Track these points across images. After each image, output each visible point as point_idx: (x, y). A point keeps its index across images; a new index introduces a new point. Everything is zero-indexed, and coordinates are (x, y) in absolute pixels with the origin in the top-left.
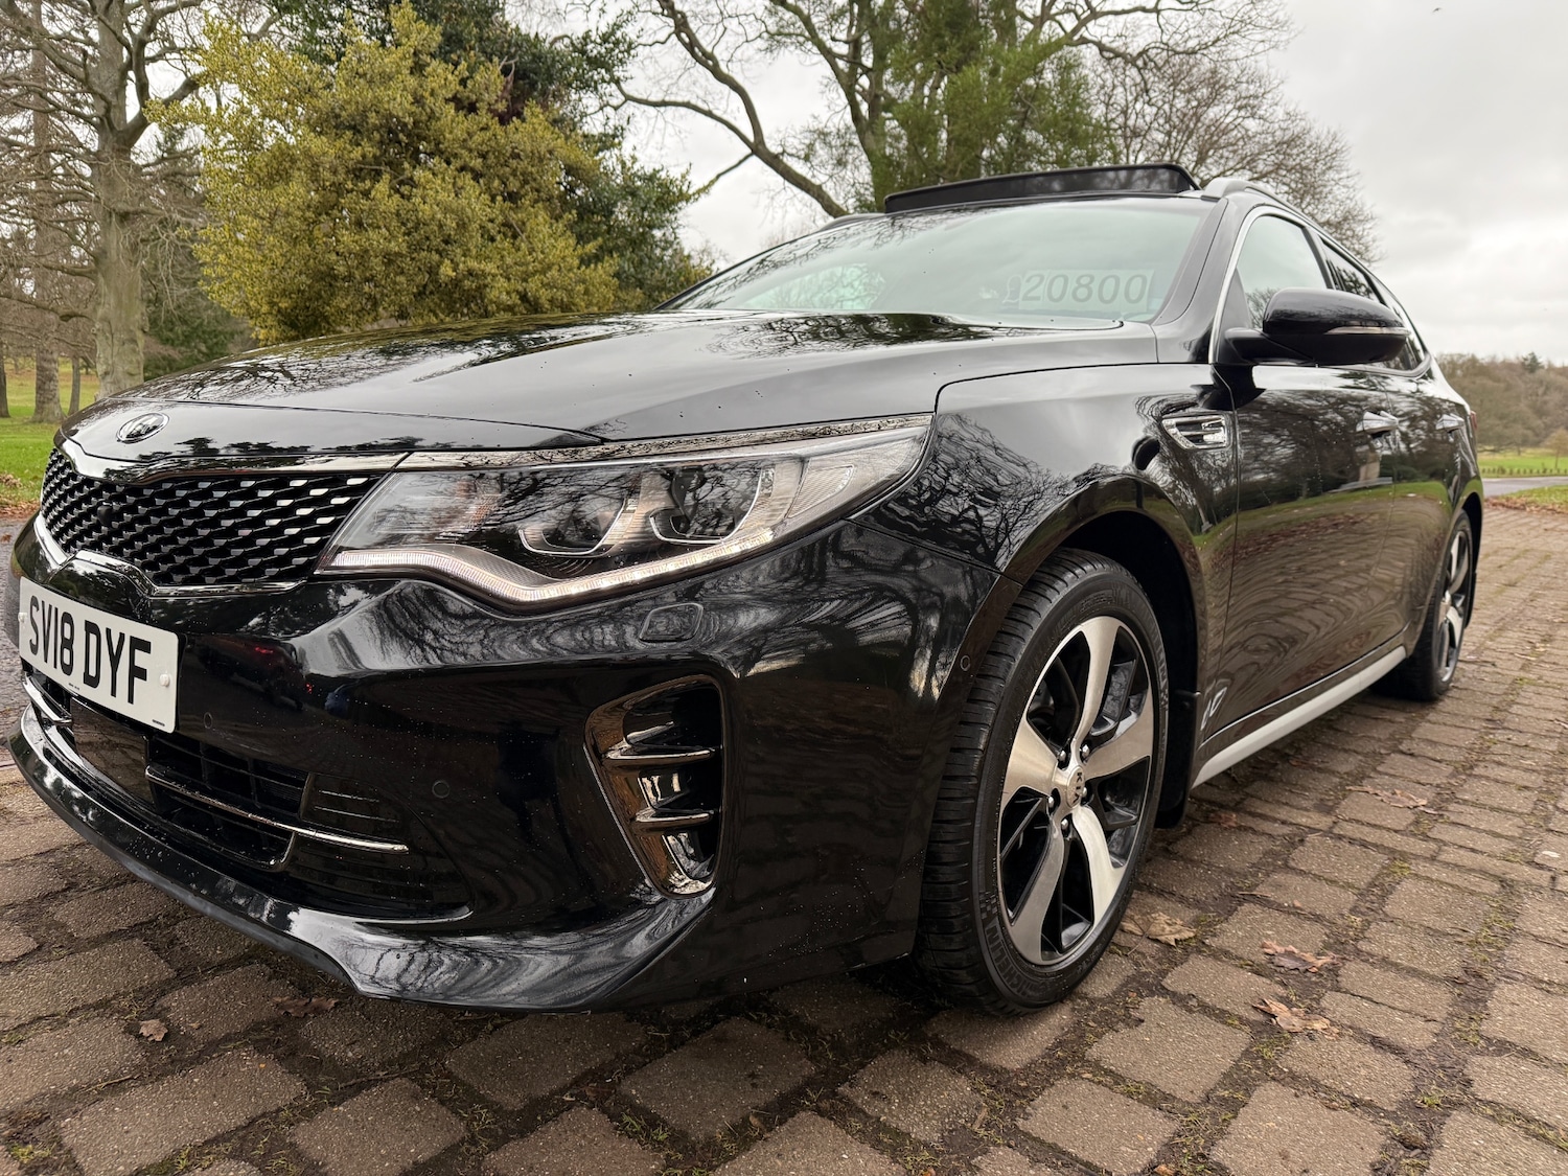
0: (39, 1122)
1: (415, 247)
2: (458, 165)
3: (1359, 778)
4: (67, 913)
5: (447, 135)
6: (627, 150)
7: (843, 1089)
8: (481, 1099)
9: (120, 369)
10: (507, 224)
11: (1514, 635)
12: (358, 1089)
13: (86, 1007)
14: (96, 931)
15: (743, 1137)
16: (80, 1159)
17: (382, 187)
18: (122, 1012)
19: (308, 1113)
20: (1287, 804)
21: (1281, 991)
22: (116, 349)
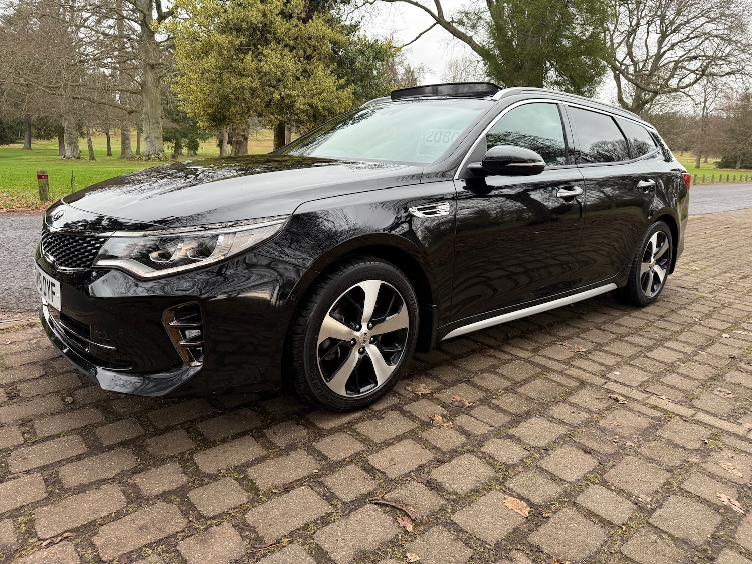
0: (29, 421)
1: (263, 85)
2: (283, 45)
3: (565, 338)
4: (56, 365)
5: (279, 31)
6: (362, 32)
7: (265, 431)
8: (153, 425)
9: (153, 136)
10: (305, 71)
11: (728, 275)
12: (120, 419)
13: (53, 392)
14: (64, 370)
15: (224, 441)
16: (37, 431)
17: (249, 57)
18: (62, 394)
19: (102, 425)
20: (521, 348)
21: (445, 412)
22: (151, 126)
